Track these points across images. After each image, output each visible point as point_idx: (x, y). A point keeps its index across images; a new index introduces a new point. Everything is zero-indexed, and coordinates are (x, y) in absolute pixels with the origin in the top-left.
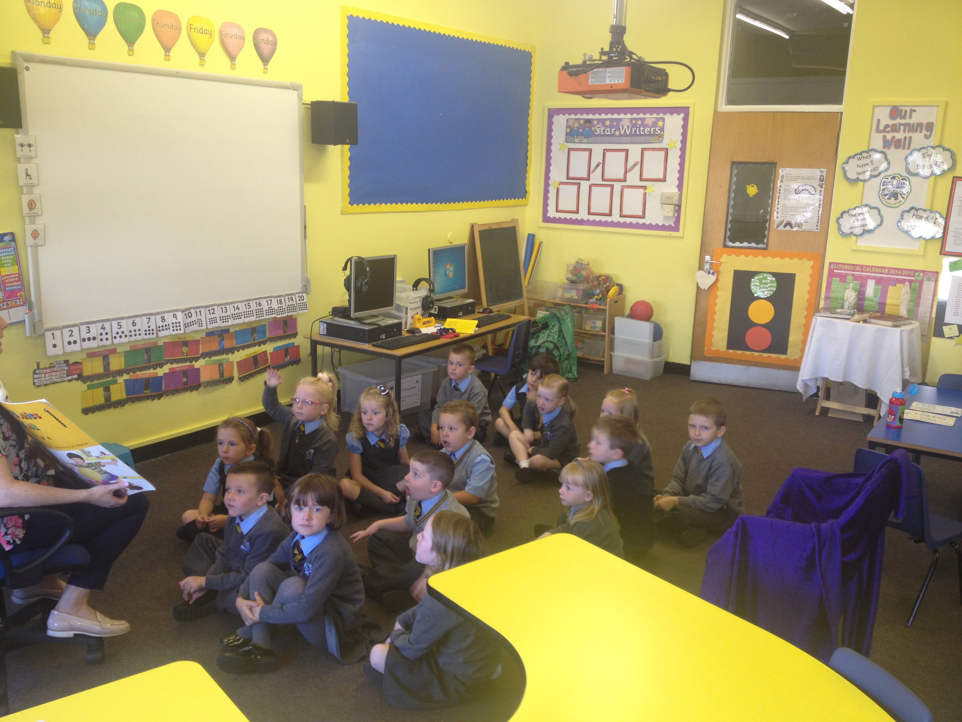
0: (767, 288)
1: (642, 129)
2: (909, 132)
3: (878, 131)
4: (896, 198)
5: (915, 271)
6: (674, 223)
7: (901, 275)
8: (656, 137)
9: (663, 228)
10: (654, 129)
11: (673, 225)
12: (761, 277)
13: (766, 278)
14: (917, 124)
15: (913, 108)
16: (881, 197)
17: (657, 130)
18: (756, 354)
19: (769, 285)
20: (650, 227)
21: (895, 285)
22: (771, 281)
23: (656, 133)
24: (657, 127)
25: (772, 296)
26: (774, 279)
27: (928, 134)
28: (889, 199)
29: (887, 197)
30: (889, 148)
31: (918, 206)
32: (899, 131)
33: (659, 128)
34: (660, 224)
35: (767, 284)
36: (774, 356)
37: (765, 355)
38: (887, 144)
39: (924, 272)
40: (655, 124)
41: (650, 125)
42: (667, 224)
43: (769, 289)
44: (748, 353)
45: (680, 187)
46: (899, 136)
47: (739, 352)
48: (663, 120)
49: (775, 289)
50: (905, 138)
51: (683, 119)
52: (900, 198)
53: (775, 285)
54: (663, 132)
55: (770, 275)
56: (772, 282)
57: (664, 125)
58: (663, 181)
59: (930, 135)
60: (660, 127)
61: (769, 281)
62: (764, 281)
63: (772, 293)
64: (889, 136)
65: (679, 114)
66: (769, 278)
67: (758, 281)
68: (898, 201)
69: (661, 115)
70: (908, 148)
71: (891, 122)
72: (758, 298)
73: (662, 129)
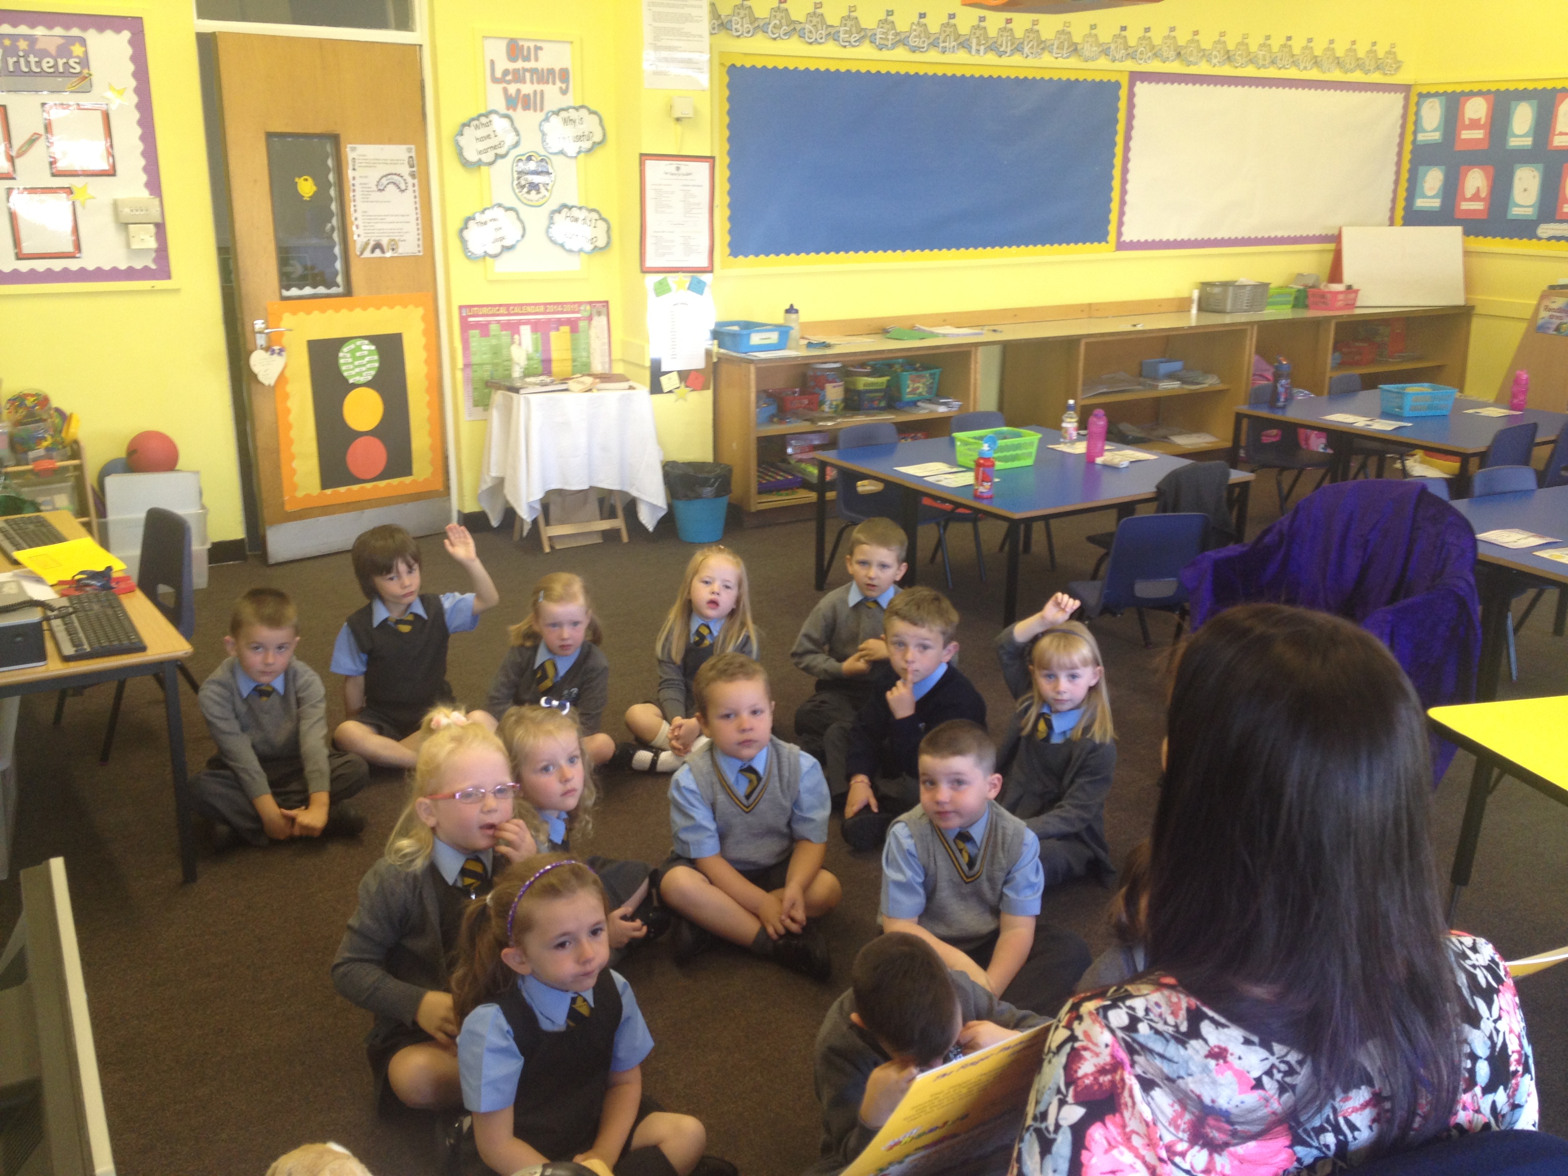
0: (364, 365)
1: (32, 59)
2: (539, 83)
3: (495, 80)
4: (538, 192)
5: (580, 304)
6: (155, 261)
7: (562, 312)
8: (75, 80)
9: (130, 274)
10: (65, 60)
11: (153, 267)
12: (353, 346)
13: (359, 348)
14: (548, 70)
15: (539, 44)
16: (517, 191)
17: (71, 62)
18: (369, 486)
19: (367, 359)
20: (99, 275)
21: (557, 329)
22: (369, 350)
23: (72, 70)
24: (72, 57)
25: (375, 377)
26: (373, 347)
27: (564, 86)
28: (528, 192)
29: (525, 190)
30: (515, 110)
31: (570, 204)
32: (523, 81)
33: (77, 60)
34: (123, 266)
35: (363, 357)
36: (395, 481)
37: (382, 484)
38: (512, 102)
39: (590, 303)
40: (64, 51)
41: (53, 51)
42: (138, 266)
43: (368, 366)
44: (355, 487)
45: (154, 185)
46: (527, 88)
47: (342, 489)
48: (83, 42)
49: (377, 365)
50: (535, 92)
51: (131, 42)
52: (542, 190)
53: (376, 357)
54: (89, 69)
55: (366, 342)
56: (370, 353)
57: (86, 53)
58: (109, 175)
59: (567, 88)
60: (78, 57)
61: (366, 353)
62: (358, 354)
63: (373, 372)
64: (512, 89)
65: (118, 30)
66: (364, 347)
67: (348, 355)
68: (540, 196)
69: (75, 32)
70: (542, 110)
71: (511, 66)
72: (355, 386)
73: (84, 62)
